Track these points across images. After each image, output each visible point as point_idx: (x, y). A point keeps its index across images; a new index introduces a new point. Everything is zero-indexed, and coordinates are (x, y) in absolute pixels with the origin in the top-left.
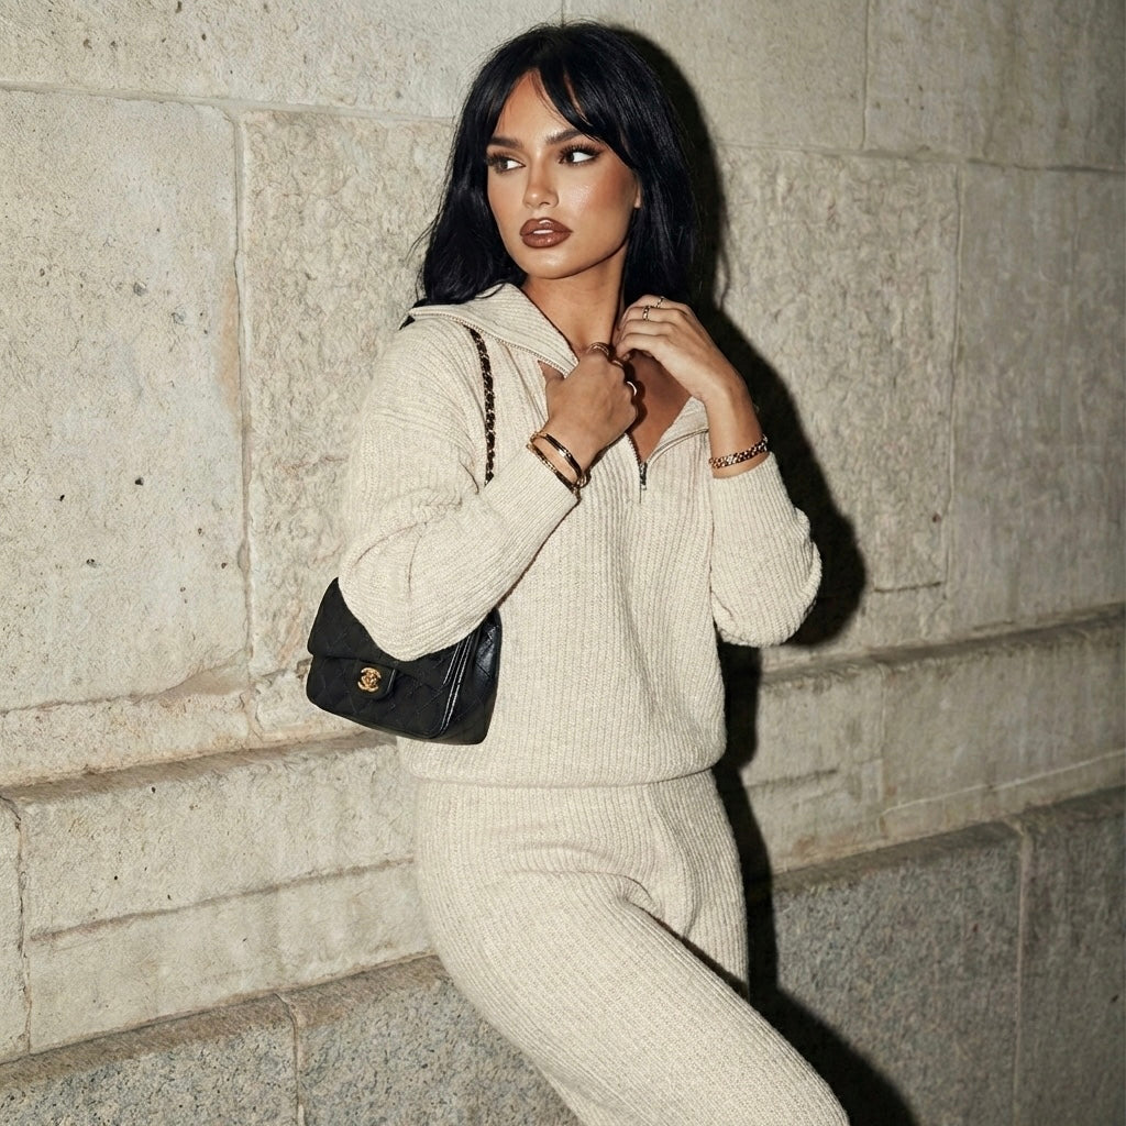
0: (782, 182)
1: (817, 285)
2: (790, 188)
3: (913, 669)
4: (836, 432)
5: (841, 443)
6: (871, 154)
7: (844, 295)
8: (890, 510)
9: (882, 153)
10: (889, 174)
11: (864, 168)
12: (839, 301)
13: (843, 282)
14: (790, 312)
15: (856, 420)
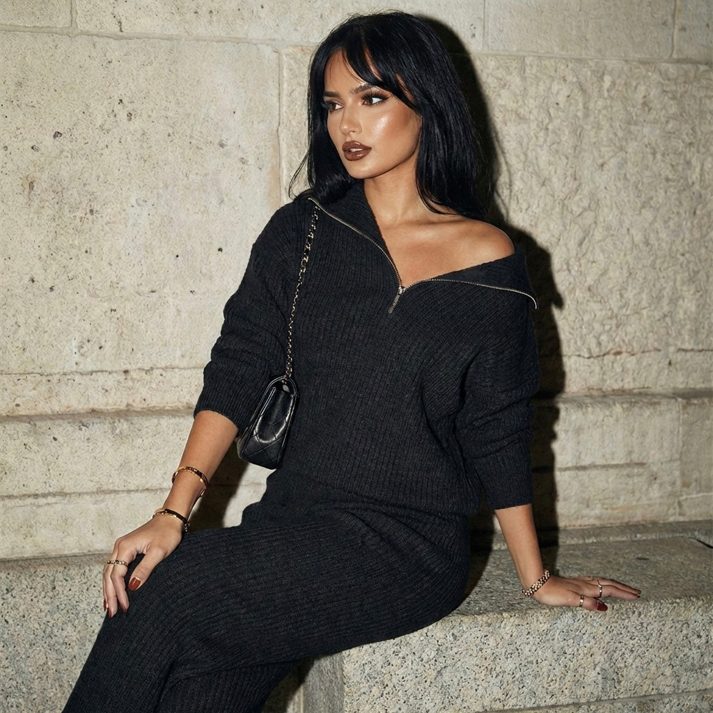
0: (607, 80)
1: (632, 147)
2: (614, 83)
3: (703, 403)
4: (647, 243)
5: (651, 250)
6: (678, 61)
7: (654, 154)
8: (690, 297)
9: (687, 61)
10: (692, 75)
11: (672, 70)
12: (650, 157)
13: (654, 145)
14: (612, 163)
15: (663, 235)
